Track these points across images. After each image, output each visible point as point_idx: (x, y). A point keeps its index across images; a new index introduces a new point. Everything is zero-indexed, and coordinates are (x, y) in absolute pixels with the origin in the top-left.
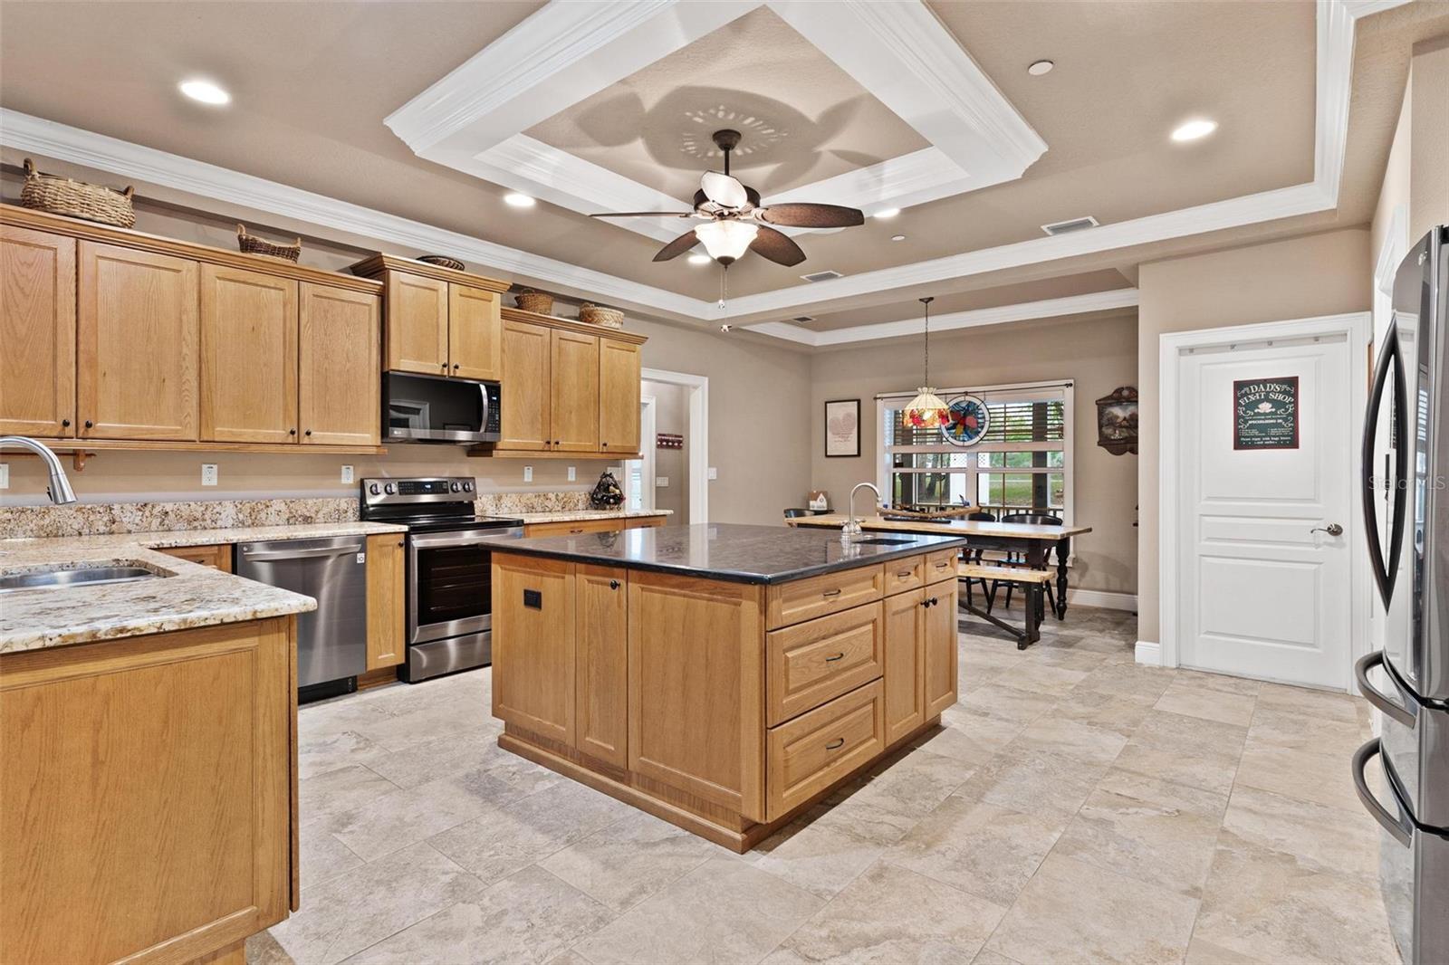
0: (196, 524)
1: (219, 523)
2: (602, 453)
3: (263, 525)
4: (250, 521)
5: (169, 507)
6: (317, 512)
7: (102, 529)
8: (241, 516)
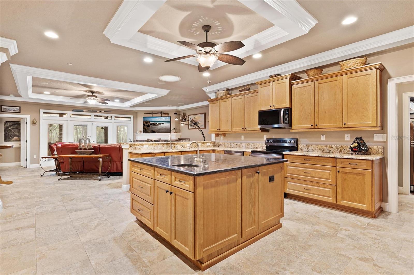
0: (240, 147)
1: (243, 147)
2: (344, 128)
3: (249, 148)
4: (247, 147)
5: (237, 143)
6: (258, 146)
7: (230, 147)
8: (246, 146)
